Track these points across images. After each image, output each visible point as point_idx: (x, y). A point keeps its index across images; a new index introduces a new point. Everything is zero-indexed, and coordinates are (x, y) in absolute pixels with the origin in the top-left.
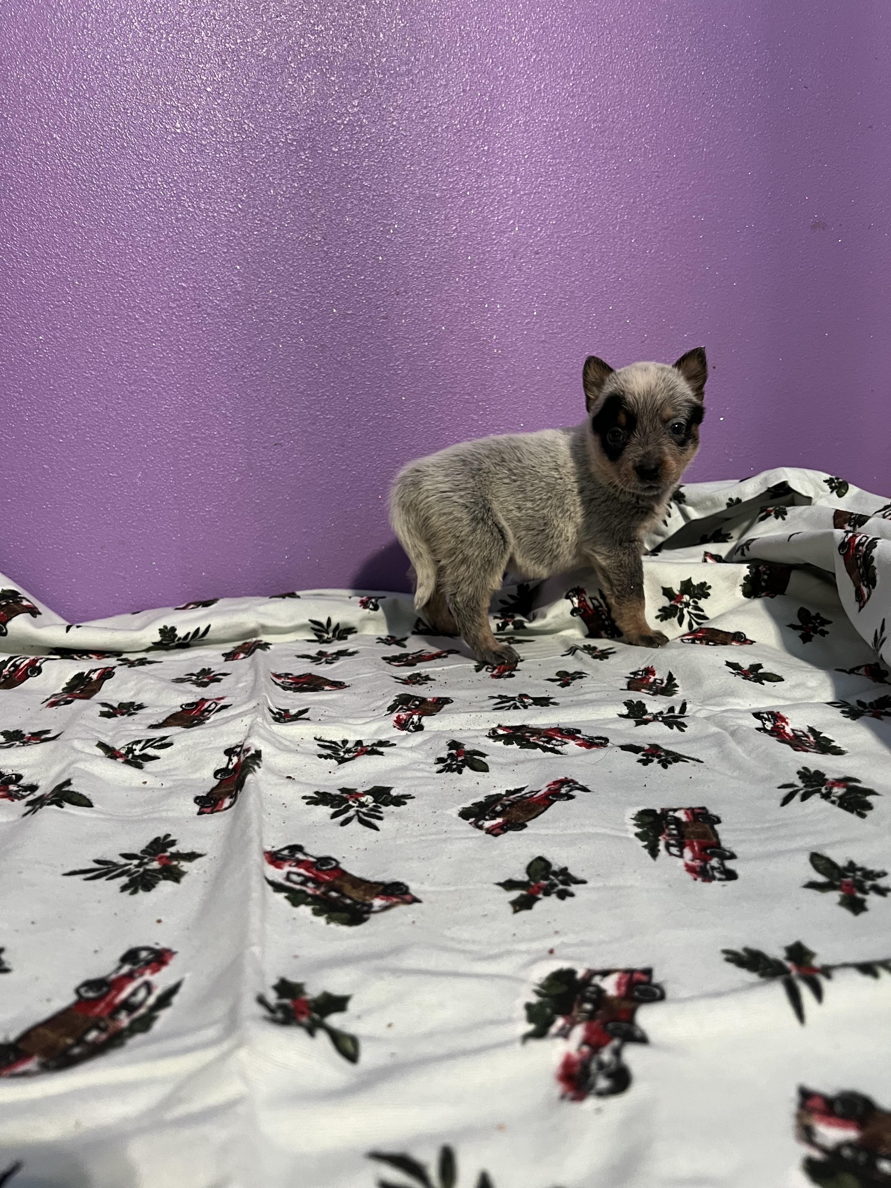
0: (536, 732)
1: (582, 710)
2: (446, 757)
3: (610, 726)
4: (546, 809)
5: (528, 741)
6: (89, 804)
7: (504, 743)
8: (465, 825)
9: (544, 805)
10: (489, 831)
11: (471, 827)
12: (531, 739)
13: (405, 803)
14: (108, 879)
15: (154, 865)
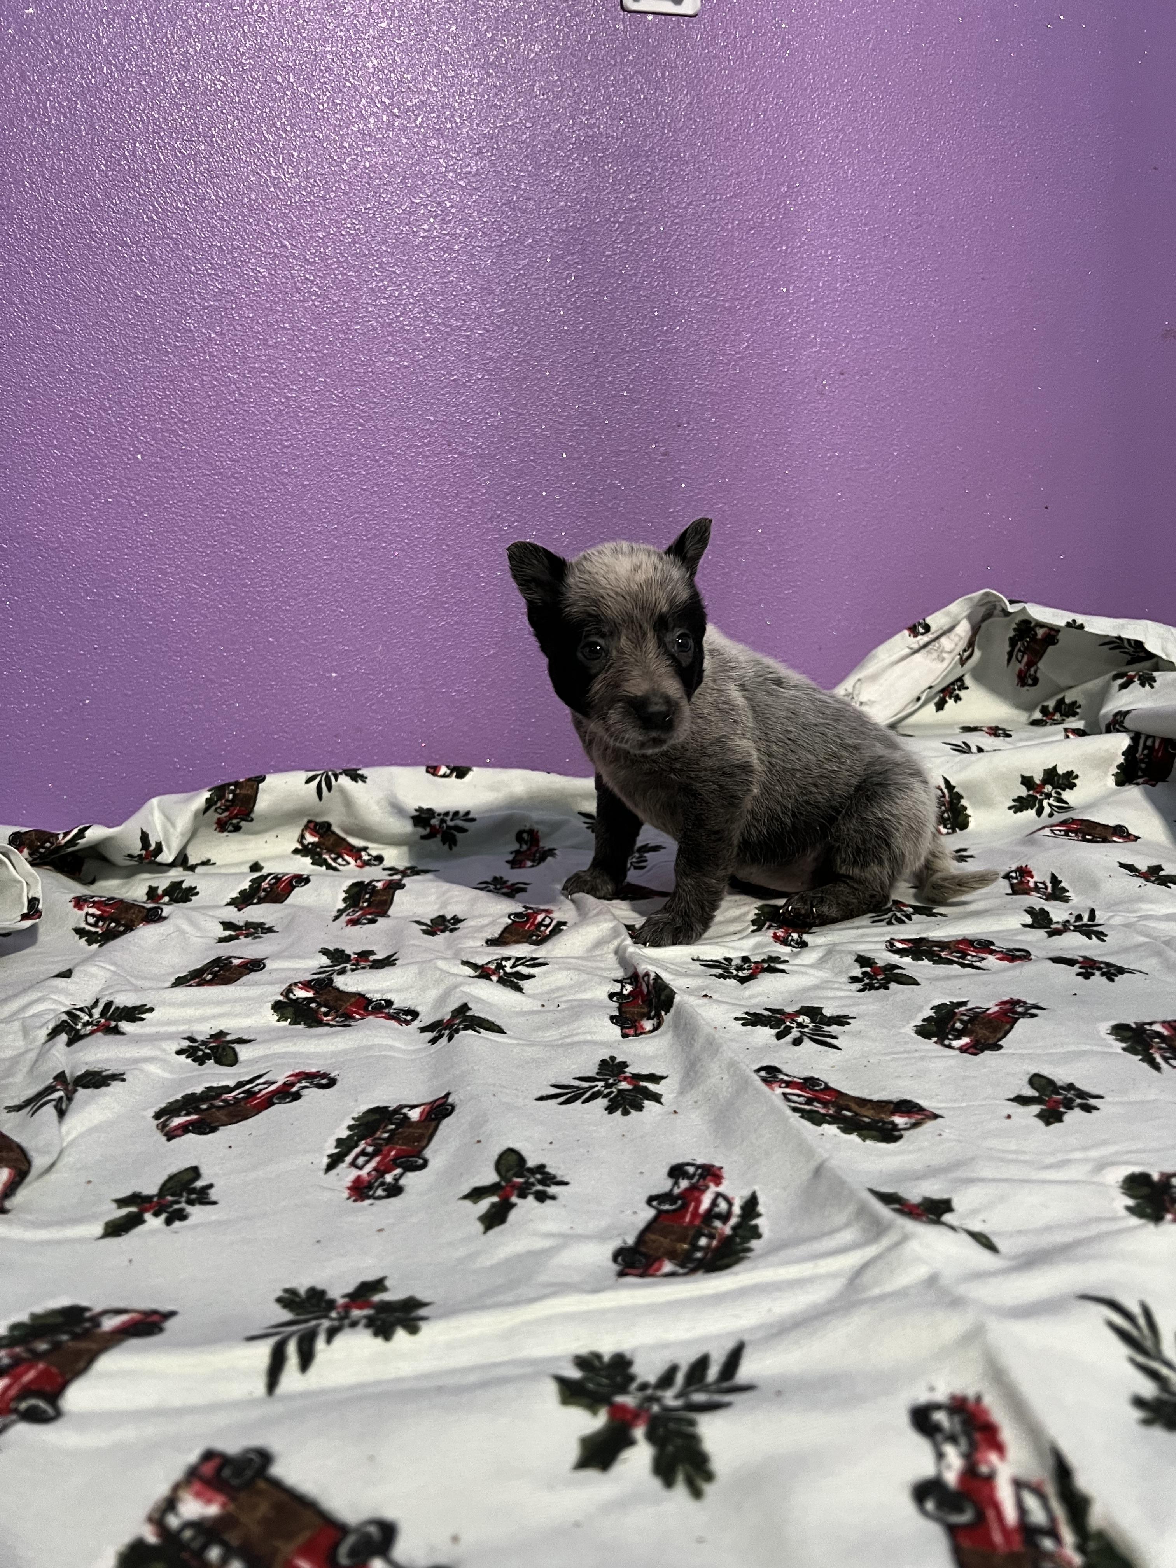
0: (944, 945)
1: (981, 921)
2: (860, 976)
3: (1019, 938)
4: (1012, 1027)
5: (940, 956)
6: (503, 1032)
7: (913, 959)
8: (931, 1045)
9: (1007, 1022)
10: (963, 1050)
11: (938, 1047)
12: (943, 954)
13: (849, 1024)
14: (583, 1102)
15: (624, 1085)
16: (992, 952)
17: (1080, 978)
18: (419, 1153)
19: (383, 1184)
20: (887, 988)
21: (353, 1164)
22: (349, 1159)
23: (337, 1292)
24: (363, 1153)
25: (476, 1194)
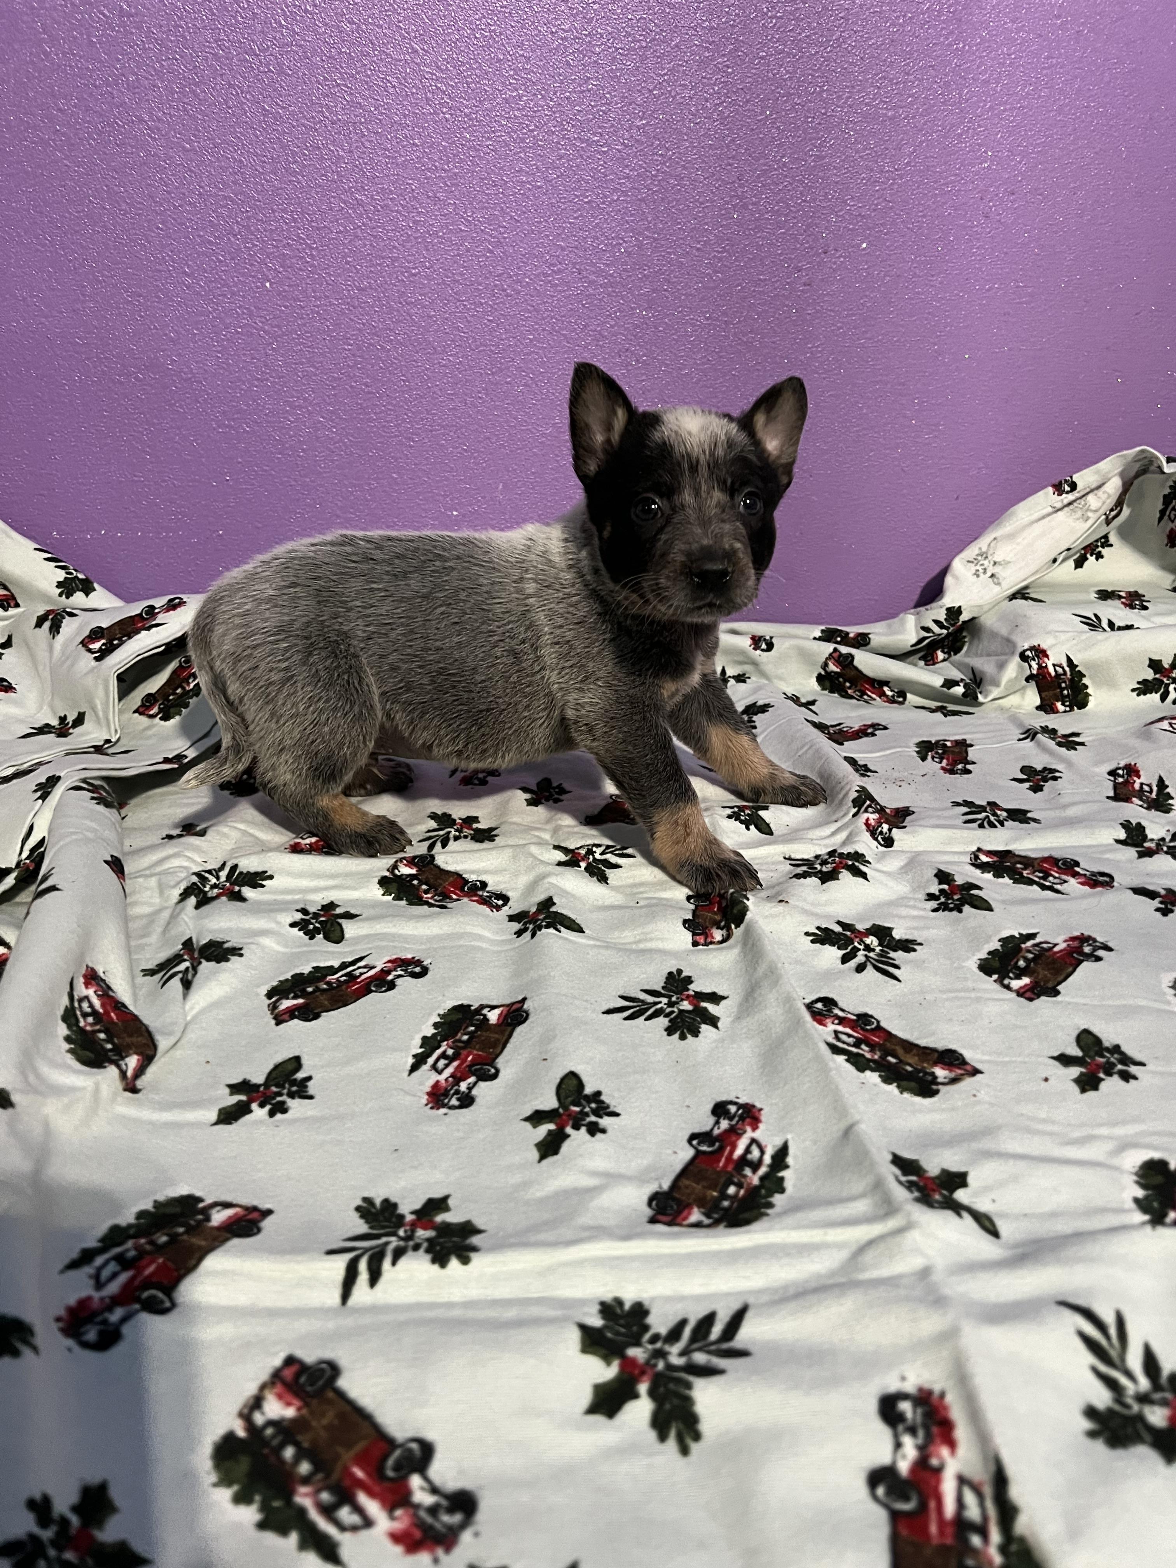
0: (1028, 862)
1: (1074, 832)
2: (937, 893)
3: (1108, 856)
4: (1074, 970)
5: (1021, 874)
6: (582, 931)
7: (994, 876)
9: (1071, 965)
10: (1020, 993)
11: (997, 986)
12: (1025, 873)
13: (915, 950)
14: (646, 1019)
15: (686, 1006)
16: (1075, 875)
17: (1158, 914)
18: (492, 1062)
19: (457, 1092)
20: (960, 911)
21: (434, 1067)
22: (431, 1061)
23: (407, 1207)
24: (444, 1055)
25: (537, 1118)
